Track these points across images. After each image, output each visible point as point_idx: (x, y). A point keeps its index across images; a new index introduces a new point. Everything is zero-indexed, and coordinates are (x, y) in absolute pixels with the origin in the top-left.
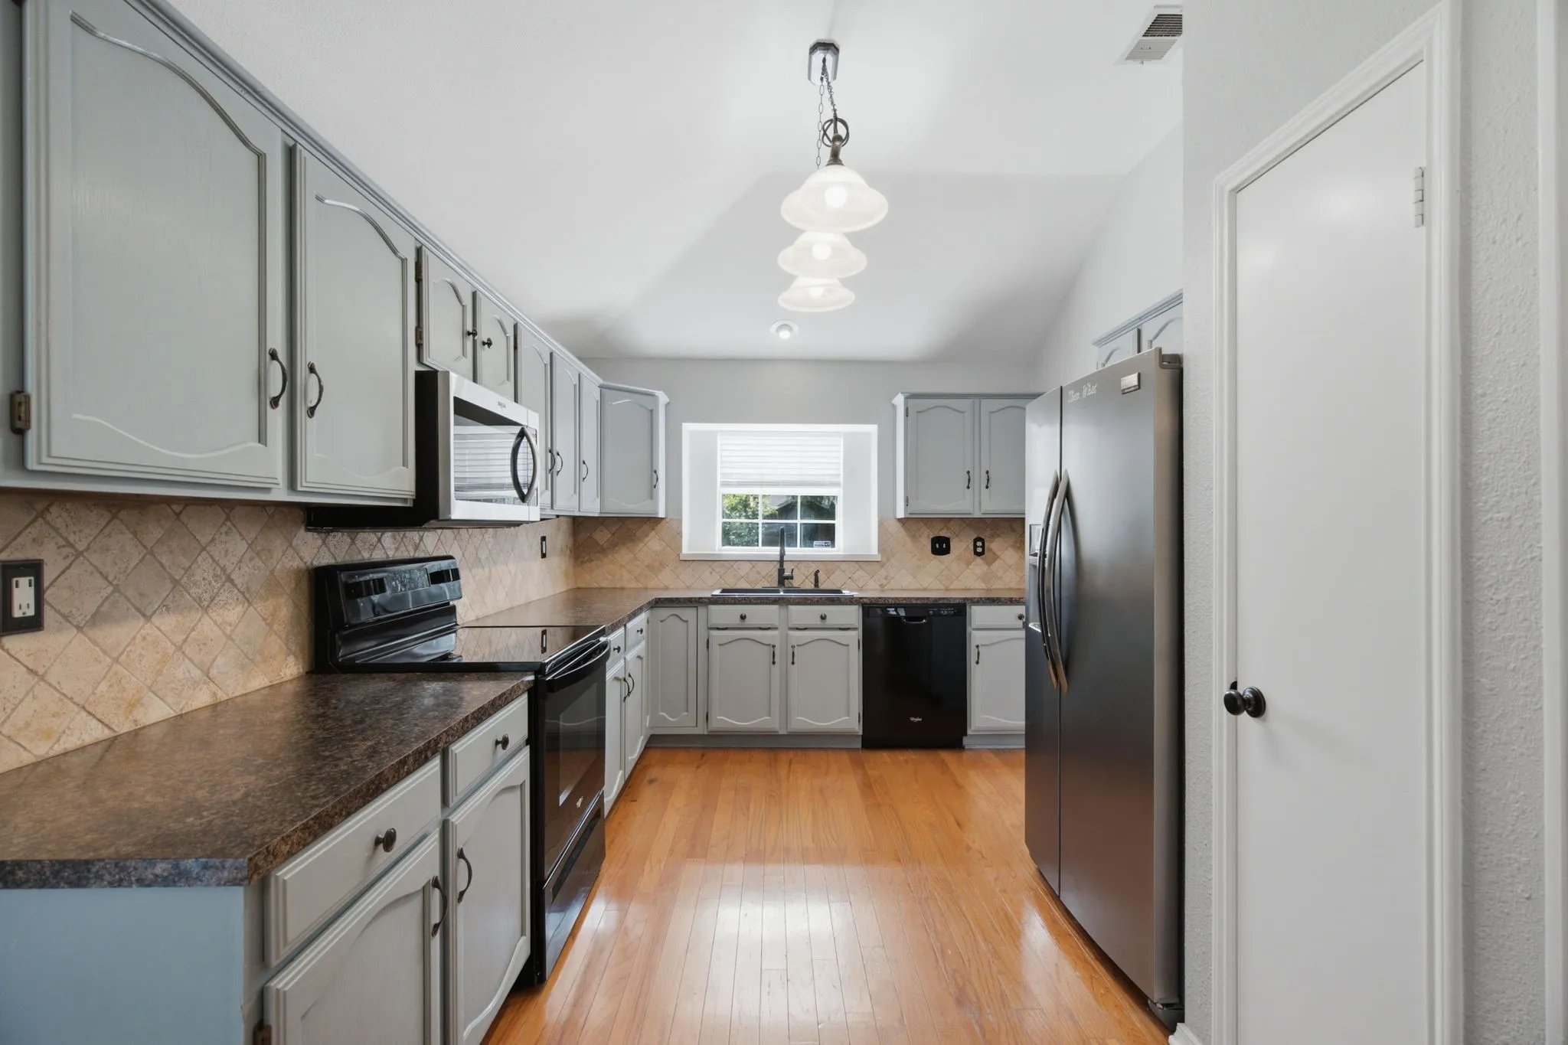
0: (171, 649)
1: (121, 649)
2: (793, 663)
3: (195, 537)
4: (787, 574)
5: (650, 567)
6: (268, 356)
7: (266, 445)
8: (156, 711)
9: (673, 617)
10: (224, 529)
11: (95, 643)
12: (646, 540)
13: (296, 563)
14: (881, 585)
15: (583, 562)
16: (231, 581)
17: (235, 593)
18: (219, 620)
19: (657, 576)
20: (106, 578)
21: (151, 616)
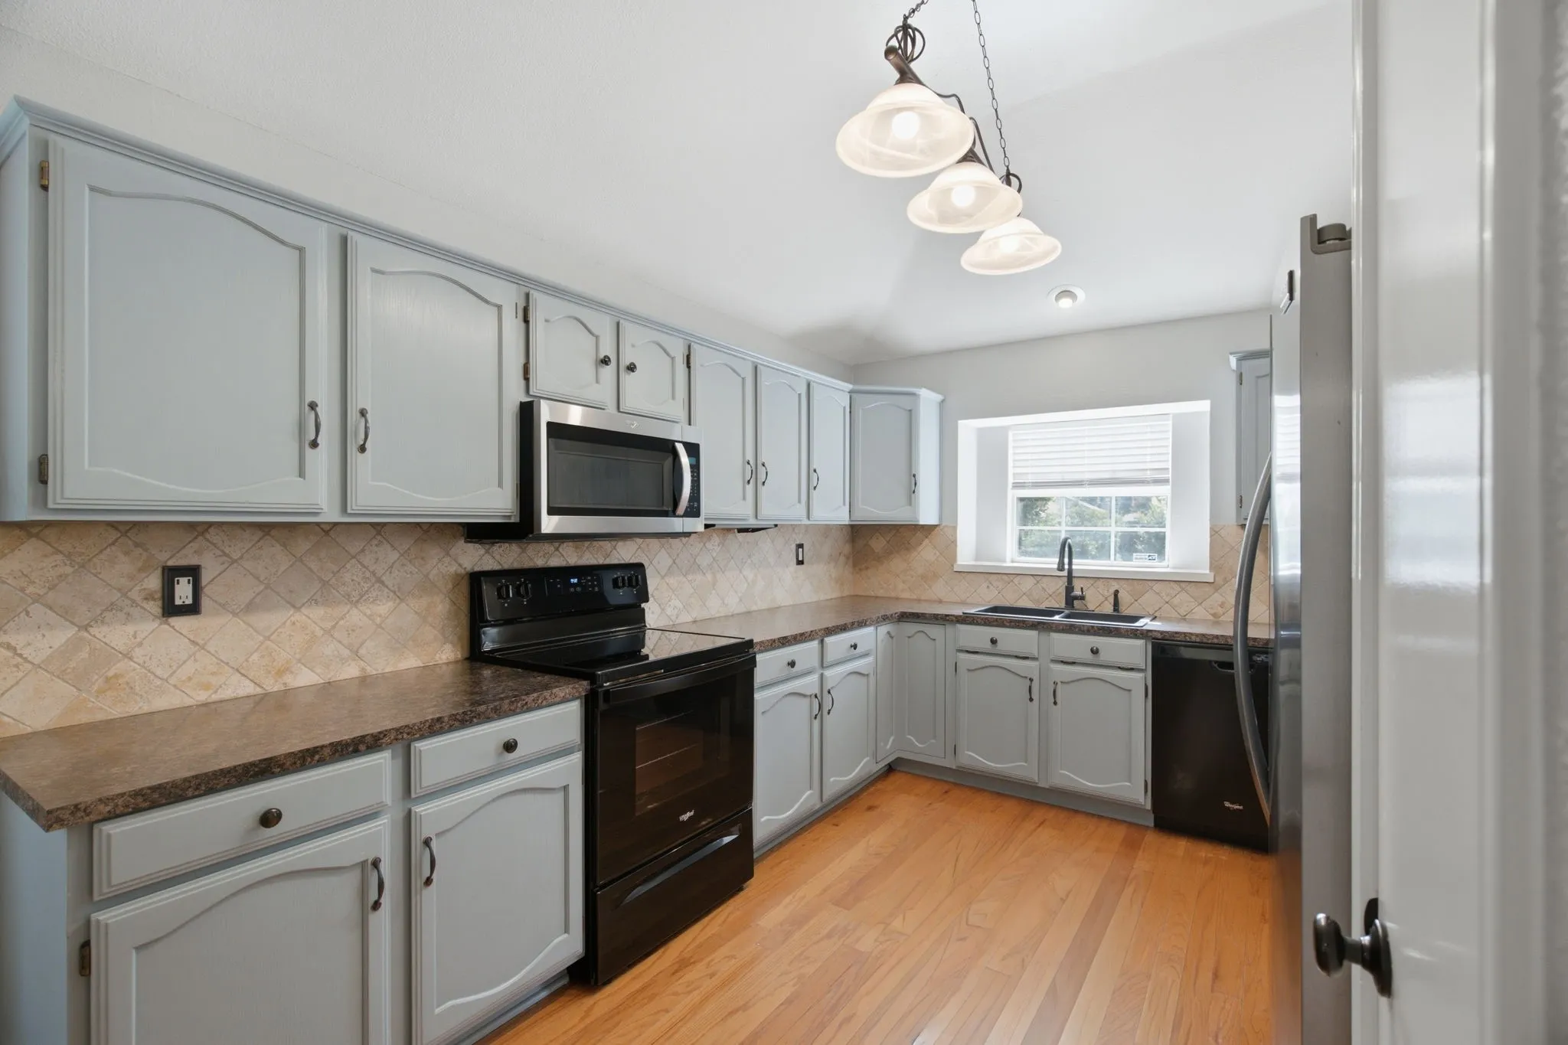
0: (319, 633)
1: (272, 630)
2: (1055, 703)
3: (344, 548)
4: (1077, 592)
5: (924, 577)
6: (307, 408)
7: (305, 479)
8: (305, 678)
9: (918, 634)
10: (375, 542)
11: (248, 625)
12: (921, 548)
13: (453, 568)
14: (1214, 615)
15: (860, 570)
16: (382, 583)
17: (385, 592)
18: (368, 612)
19: (930, 587)
20: (258, 578)
21: (301, 607)
